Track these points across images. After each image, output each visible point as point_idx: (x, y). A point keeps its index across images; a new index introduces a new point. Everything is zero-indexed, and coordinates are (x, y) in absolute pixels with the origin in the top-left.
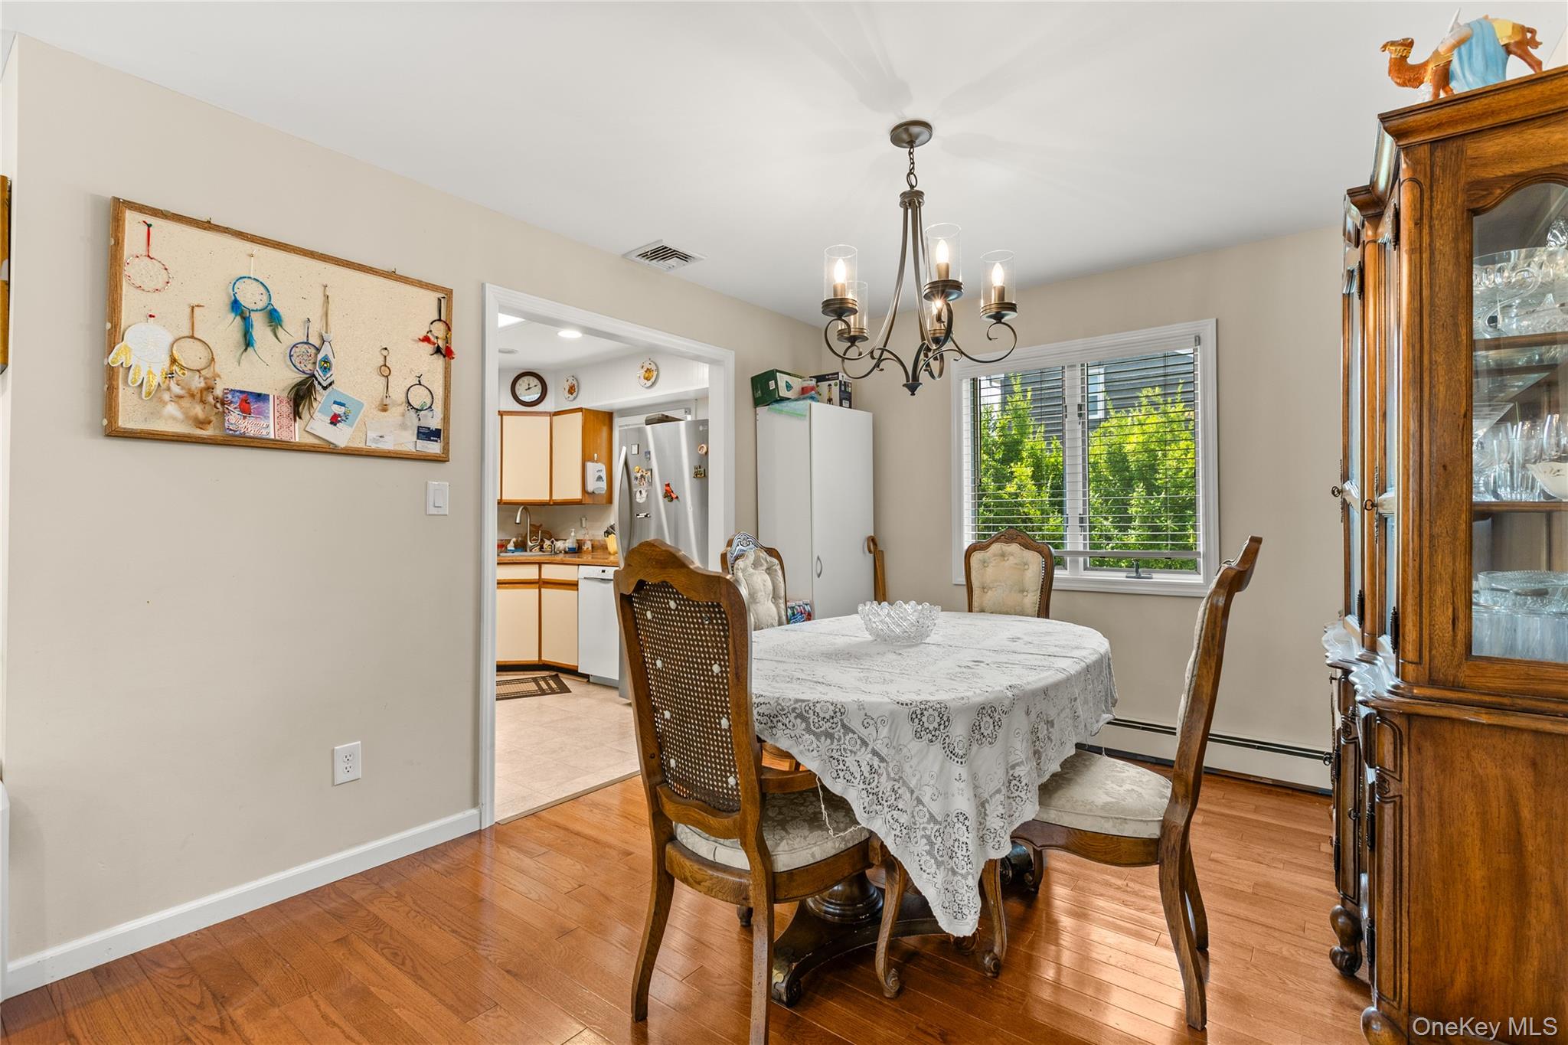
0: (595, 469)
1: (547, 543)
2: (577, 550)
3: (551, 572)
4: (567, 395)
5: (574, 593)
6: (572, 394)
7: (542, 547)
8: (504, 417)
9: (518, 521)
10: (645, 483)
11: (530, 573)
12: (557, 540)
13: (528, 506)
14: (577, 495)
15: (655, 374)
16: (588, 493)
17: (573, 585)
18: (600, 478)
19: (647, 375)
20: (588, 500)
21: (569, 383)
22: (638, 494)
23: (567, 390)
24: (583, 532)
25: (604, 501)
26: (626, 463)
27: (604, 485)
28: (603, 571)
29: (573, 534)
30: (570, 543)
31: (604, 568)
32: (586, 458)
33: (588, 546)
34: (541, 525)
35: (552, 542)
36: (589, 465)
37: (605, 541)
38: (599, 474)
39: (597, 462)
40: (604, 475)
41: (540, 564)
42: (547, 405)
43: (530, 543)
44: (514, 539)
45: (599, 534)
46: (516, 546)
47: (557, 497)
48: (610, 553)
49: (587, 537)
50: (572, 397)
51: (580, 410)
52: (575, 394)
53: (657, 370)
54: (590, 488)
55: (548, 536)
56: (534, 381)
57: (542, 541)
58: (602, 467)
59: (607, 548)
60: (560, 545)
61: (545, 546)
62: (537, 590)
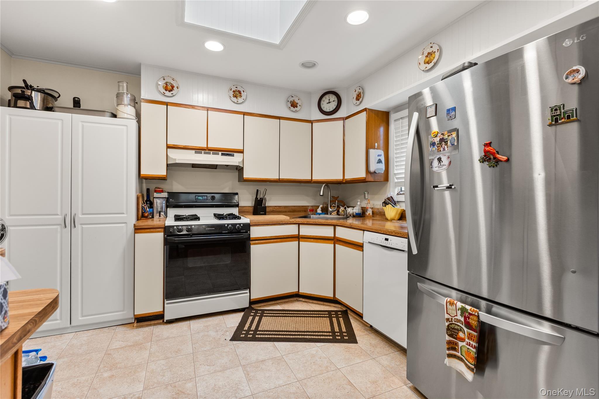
0: (376, 154)
1: (342, 209)
2: (362, 215)
3: (342, 233)
4: (355, 101)
5: (359, 253)
6: (358, 100)
7: (338, 211)
8: (314, 124)
9: (321, 194)
10: (447, 149)
11: (328, 232)
12: (348, 207)
13: (328, 184)
14: (362, 174)
15: (437, 55)
16: (371, 173)
17: (359, 246)
18: (380, 161)
19: (428, 59)
20: (370, 178)
21: (357, 92)
22: (436, 163)
23: (355, 98)
24: (366, 202)
25: (382, 179)
26: (418, 132)
27: (382, 166)
28: (387, 240)
29: (359, 203)
30: (357, 210)
31: (387, 237)
32: (369, 146)
33: (369, 212)
34: (338, 197)
35: (345, 208)
36: (372, 151)
37: (383, 209)
38: (379, 158)
39: (377, 149)
40: (383, 158)
41: (335, 226)
42: (342, 113)
43: (330, 209)
44: (321, 206)
45: (378, 203)
46: (323, 210)
47: (348, 177)
48: (387, 220)
49: (369, 206)
50: (358, 102)
51: (365, 110)
52: (361, 100)
53: (440, 50)
54: (372, 169)
55: (342, 204)
56: (333, 98)
57: (338, 207)
58: (381, 152)
59: (384, 215)
60: (350, 210)
61: (340, 211)
62: (333, 245)
